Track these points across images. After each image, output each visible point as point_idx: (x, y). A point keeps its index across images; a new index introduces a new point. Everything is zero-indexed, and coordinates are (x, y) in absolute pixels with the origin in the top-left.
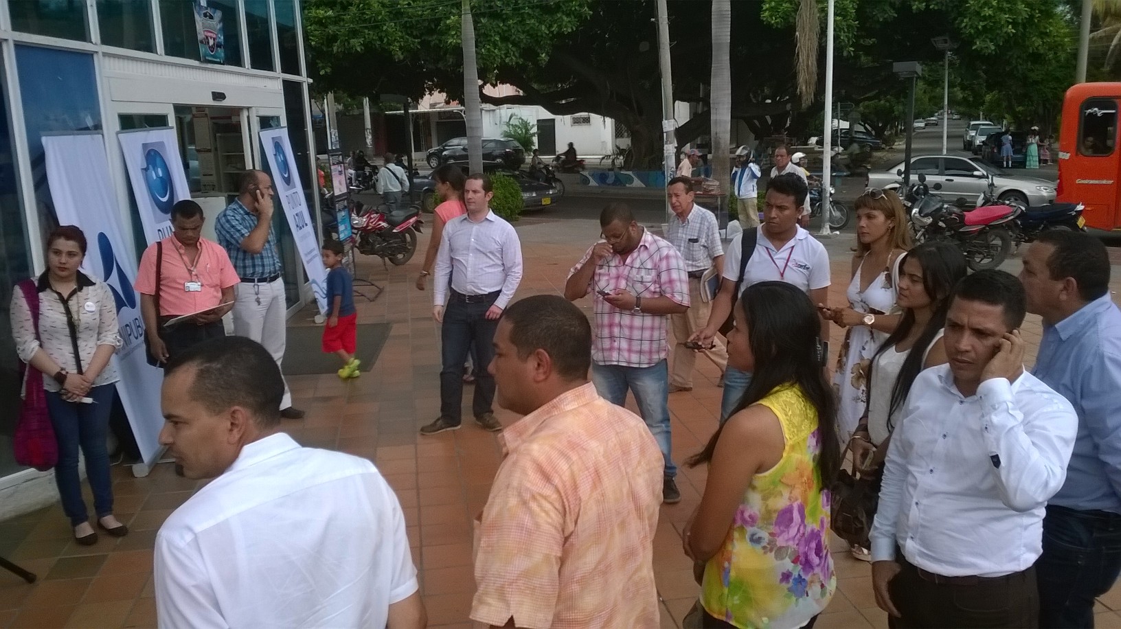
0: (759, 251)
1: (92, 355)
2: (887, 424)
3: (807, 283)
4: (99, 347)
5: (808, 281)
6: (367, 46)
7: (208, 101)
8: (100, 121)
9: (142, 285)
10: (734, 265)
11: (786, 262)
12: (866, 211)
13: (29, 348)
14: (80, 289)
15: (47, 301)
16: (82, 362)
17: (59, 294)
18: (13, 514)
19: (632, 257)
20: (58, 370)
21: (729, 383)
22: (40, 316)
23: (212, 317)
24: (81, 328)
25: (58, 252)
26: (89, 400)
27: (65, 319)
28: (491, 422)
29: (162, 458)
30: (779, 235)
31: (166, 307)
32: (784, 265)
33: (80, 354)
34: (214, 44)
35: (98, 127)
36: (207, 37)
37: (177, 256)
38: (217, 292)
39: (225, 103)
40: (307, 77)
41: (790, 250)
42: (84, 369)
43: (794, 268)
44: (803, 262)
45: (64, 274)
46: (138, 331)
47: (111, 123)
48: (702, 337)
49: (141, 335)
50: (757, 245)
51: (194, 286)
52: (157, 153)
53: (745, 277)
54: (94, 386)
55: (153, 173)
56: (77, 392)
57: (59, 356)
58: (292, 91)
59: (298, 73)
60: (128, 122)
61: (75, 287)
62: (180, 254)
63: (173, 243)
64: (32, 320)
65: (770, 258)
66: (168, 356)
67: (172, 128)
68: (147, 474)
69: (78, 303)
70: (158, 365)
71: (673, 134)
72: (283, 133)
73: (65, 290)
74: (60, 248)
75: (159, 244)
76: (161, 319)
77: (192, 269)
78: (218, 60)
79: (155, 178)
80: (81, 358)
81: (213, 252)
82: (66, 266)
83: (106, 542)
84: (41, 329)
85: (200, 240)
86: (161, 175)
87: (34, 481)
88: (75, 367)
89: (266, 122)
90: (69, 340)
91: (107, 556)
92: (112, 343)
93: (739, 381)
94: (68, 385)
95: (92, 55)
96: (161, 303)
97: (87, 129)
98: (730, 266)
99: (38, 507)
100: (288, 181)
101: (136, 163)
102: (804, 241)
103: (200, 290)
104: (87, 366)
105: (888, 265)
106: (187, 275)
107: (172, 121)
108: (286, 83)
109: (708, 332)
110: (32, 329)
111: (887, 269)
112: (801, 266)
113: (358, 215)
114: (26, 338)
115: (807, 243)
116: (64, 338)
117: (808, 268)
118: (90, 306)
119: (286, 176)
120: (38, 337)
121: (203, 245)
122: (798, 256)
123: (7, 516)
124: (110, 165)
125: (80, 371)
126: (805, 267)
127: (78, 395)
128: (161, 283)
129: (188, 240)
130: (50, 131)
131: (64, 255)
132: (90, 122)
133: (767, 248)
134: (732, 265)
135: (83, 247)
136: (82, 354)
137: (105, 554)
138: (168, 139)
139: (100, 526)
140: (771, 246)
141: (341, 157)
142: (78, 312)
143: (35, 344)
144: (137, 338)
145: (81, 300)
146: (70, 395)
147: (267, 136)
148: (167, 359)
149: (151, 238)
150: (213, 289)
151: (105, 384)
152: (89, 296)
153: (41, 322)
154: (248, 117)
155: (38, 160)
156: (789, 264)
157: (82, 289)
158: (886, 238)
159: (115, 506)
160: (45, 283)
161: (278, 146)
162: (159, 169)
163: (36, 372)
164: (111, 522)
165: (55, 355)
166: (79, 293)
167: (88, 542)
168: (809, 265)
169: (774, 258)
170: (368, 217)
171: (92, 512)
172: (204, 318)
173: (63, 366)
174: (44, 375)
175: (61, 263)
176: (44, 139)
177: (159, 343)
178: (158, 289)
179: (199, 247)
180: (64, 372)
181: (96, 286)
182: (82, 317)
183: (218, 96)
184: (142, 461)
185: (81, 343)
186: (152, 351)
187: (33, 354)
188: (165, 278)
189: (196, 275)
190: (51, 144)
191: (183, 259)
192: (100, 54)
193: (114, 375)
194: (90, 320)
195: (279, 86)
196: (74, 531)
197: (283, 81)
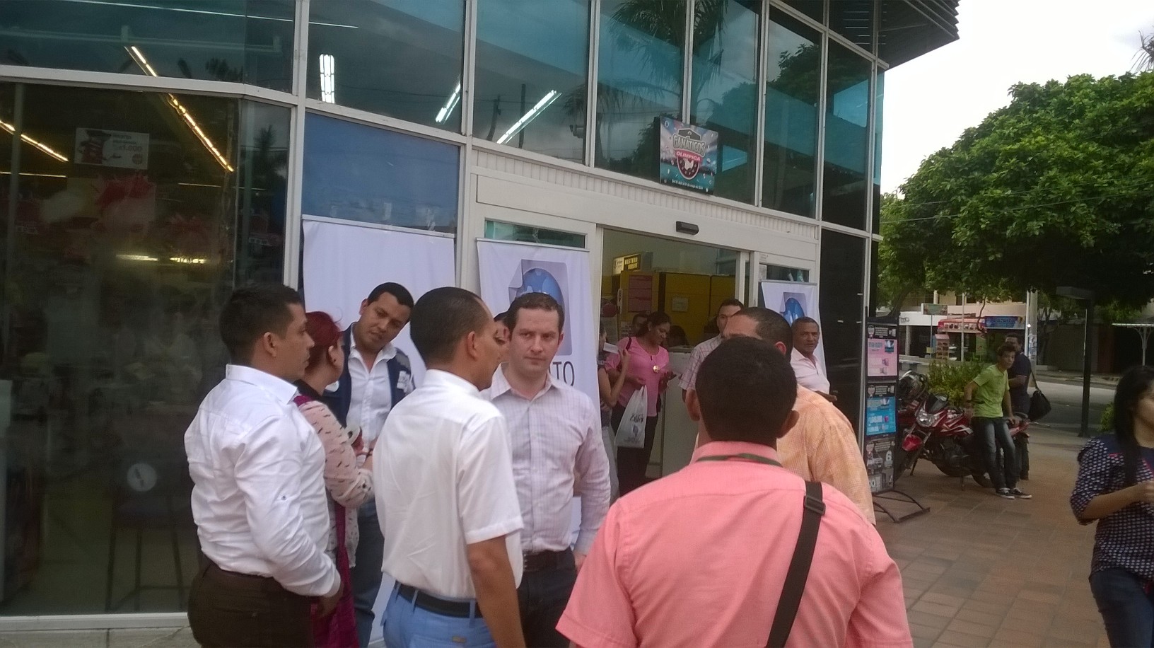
6: (1049, 230)
7: (671, 232)
8: (454, 222)
34: (695, 168)
35: (449, 229)
36: (680, 158)
39: (697, 238)
40: (873, 233)
52: (547, 274)
59: (855, 225)
67: (593, 251)
78: (701, 188)
95: (458, 147)
107: (594, 244)
108: (829, 234)
138: (578, 262)
147: (777, 288)
154: (748, 264)
161: (793, 304)
183: (686, 228)
192: (472, 147)
195: (813, 235)
197: (822, 230)
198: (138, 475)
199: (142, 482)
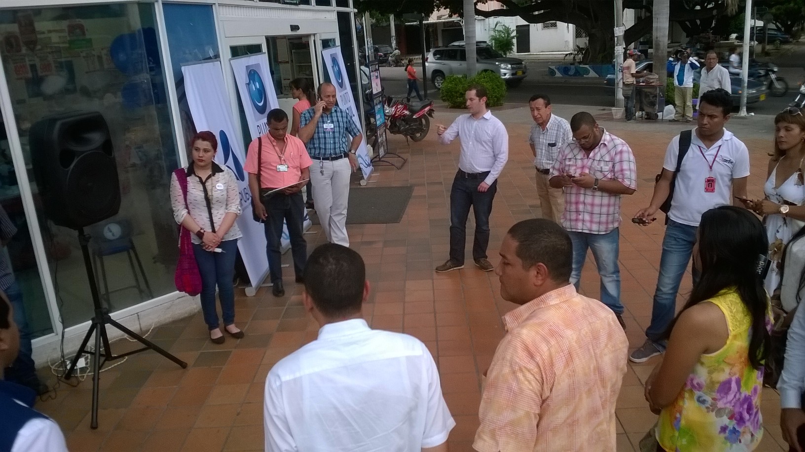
0: (692, 149)
1: (221, 219)
2: (797, 296)
3: (730, 173)
4: (227, 213)
5: (731, 172)
7: (288, 32)
8: (218, 52)
9: (249, 166)
10: (673, 159)
11: (714, 157)
12: (786, 124)
13: (181, 215)
14: (214, 174)
15: (192, 181)
16: (215, 224)
17: (200, 178)
18: (171, 320)
19: (594, 152)
20: (199, 229)
21: (666, 248)
22: (188, 193)
23: (295, 189)
24: (214, 201)
25: (198, 149)
26: (219, 250)
27: (203, 194)
28: (486, 264)
29: (264, 283)
30: (710, 136)
31: (264, 182)
32: (712, 160)
33: (213, 218)
35: (217, 56)
37: (272, 147)
38: (298, 172)
39: (299, 32)
40: (354, 8)
41: (718, 148)
42: (216, 229)
43: (721, 162)
44: (728, 157)
45: (202, 164)
46: (246, 197)
47: (225, 53)
48: (646, 214)
49: (248, 199)
50: (691, 144)
51: (283, 168)
52: (255, 72)
53: (681, 169)
54: (223, 240)
55: (253, 85)
56: (211, 245)
57: (199, 220)
58: (343, 19)
59: (347, 6)
60: (237, 52)
61: (211, 173)
62: (274, 146)
63: (269, 138)
64: (183, 196)
65: (701, 154)
66: (266, 215)
67: (265, 53)
68: (254, 294)
69: (212, 184)
70: (260, 221)
71: (622, 39)
72: (337, 51)
73: (204, 175)
74: (199, 146)
75: (260, 139)
76: (262, 191)
77: (281, 156)
78: (295, 2)
79: (254, 90)
80: (214, 222)
81: (295, 144)
82: (203, 159)
83: (230, 342)
84: (188, 201)
85: (286, 136)
86: (258, 87)
87: (183, 298)
88: (210, 227)
89: (326, 44)
90: (206, 209)
91: (231, 351)
92: (235, 211)
93: (674, 246)
94: (205, 239)
95: (212, 6)
96: (262, 179)
97: (210, 58)
98: (669, 160)
99: (186, 315)
100: (341, 85)
101: (242, 79)
102: (729, 141)
103: (287, 170)
104: (218, 227)
105: (800, 167)
106: (279, 160)
107: (264, 48)
108: (340, 14)
109: (651, 211)
110: (183, 202)
111: (800, 170)
112: (726, 161)
113: (389, 106)
114: (179, 207)
115: (732, 143)
116: (203, 208)
117: (732, 162)
118: (220, 186)
119: (340, 81)
120: (187, 207)
121: (288, 139)
122: (724, 153)
123: (167, 321)
124: (226, 83)
125: (214, 231)
126: (730, 162)
127: (212, 247)
128: (262, 165)
129: (278, 136)
130: (187, 62)
131: (201, 151)
132: (211, 53)
133: (699, 147)
134: (671, 158)
135: (215, 147)
136: (215, 219)
137: (230, 350)
138: (262, 61)
139: (226, 331)
140: (703, 145)
141: (377, 66)
142: (212, 190)
143: (185, 212)
144: (246, 202)
145: (214, 182)
146: (207, 246)
147: (327, 53)
148: (266, 218)
149: (254, 136)
150: (295, 170)
151: (232, 239)
152: (220, 179)
153: (188, 197)
154: (314, 41)
155: (180, 82)
156: (716, 159)
157: (215, 174)
158: (799, 147)
159: (235, 319)
160: (191, 171)
161: (334, 60)
162: (257, 83)
163: (185, 231)
164: (233, 329)
165: (198, 219)
166: (213, 177)
167: (219, 341)
168: (733, 160)
169: (705, 154)
170: (395, 108)
171: (221, 321)
172: (289, 190)
173: (203, 227)
174: (191, 233)
175: (199, 156)
176: (183, 68)
177: (261, 206)
178: (260, 170)
179: (286, 141)
180: (202, 231)
181: (224, 173)
182: (214, 193)
183: (294, 28)
184: (252, 286)
185: (214, 211)
186: (257, 213)
187: (183, 219)
188: (264, 163)
189: (284, 160)
190: (188, 71)
191: (275, 149)
192: (217, 4)
193: (236, 234)
194: (219, 196)
195: (334, 17)
196: (210, 334)
197: (337, 12)
198: (111, 231)
199: (113, 235)
